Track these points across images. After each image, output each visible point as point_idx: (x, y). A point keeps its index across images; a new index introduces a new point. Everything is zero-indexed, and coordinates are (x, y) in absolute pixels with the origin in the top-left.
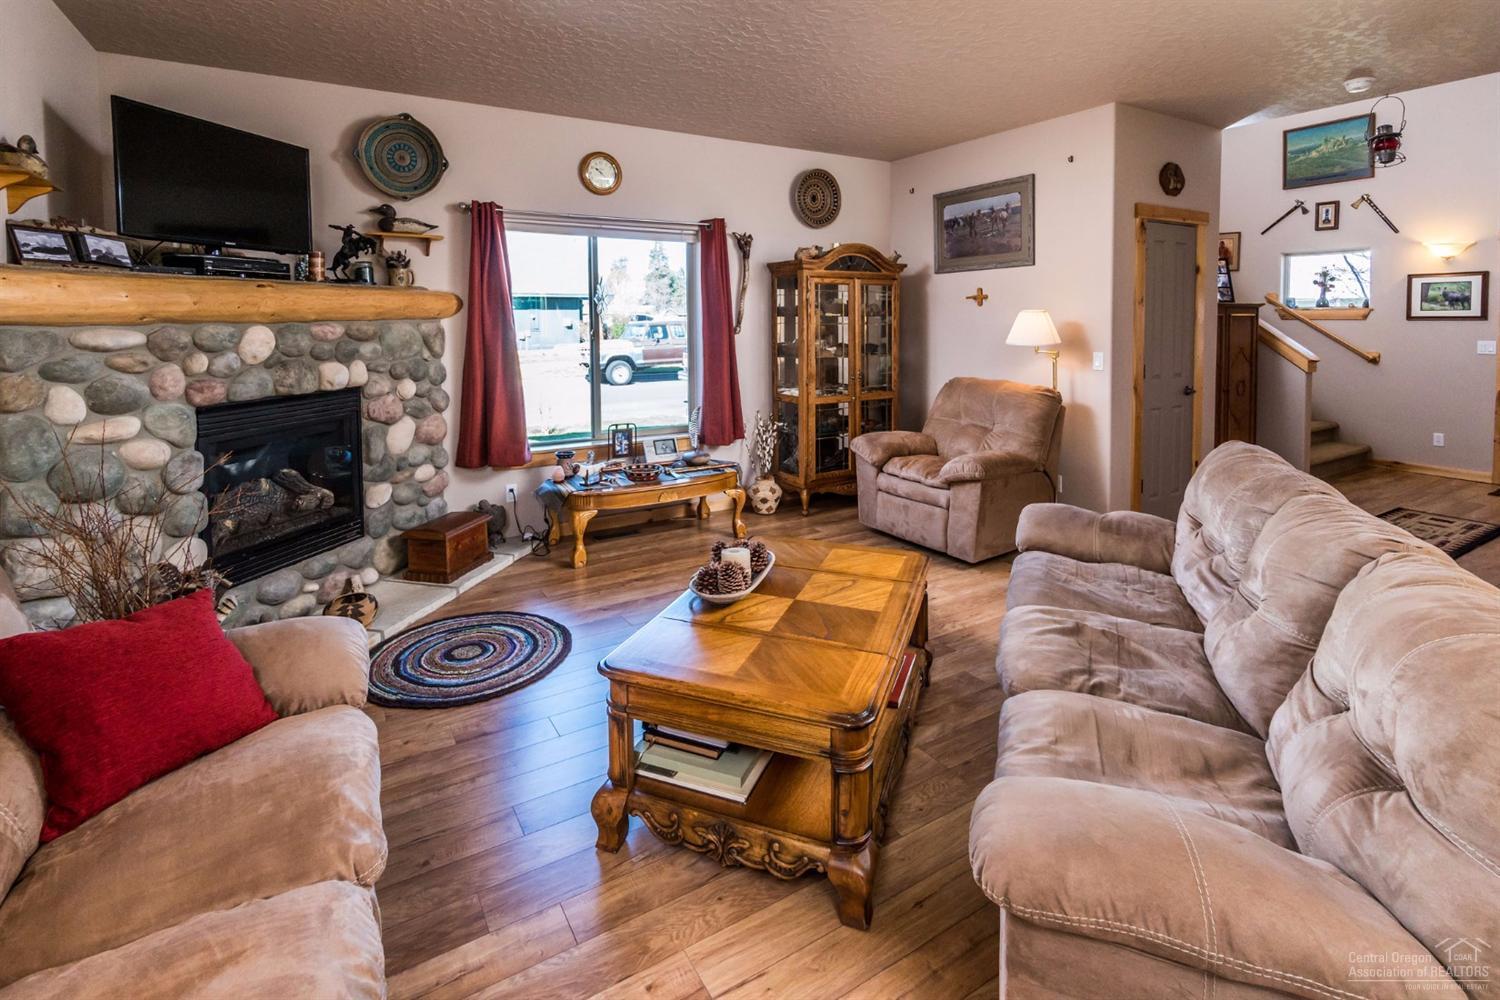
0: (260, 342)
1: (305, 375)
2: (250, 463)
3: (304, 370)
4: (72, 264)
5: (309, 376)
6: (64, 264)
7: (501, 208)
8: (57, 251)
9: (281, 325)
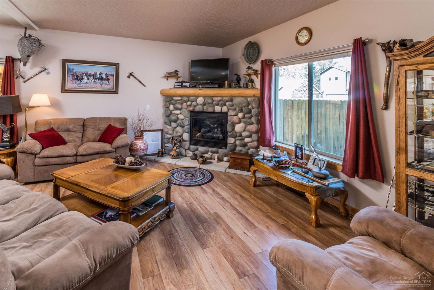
0: (200, 100)
1: (209, 108)
2: (216, 126)
3: (209, 107)
4: (181, 87)
5: (210, 108)
6: (180, 87)
7: (272, 60)
8: (180, 86)
9: (204, 97)
